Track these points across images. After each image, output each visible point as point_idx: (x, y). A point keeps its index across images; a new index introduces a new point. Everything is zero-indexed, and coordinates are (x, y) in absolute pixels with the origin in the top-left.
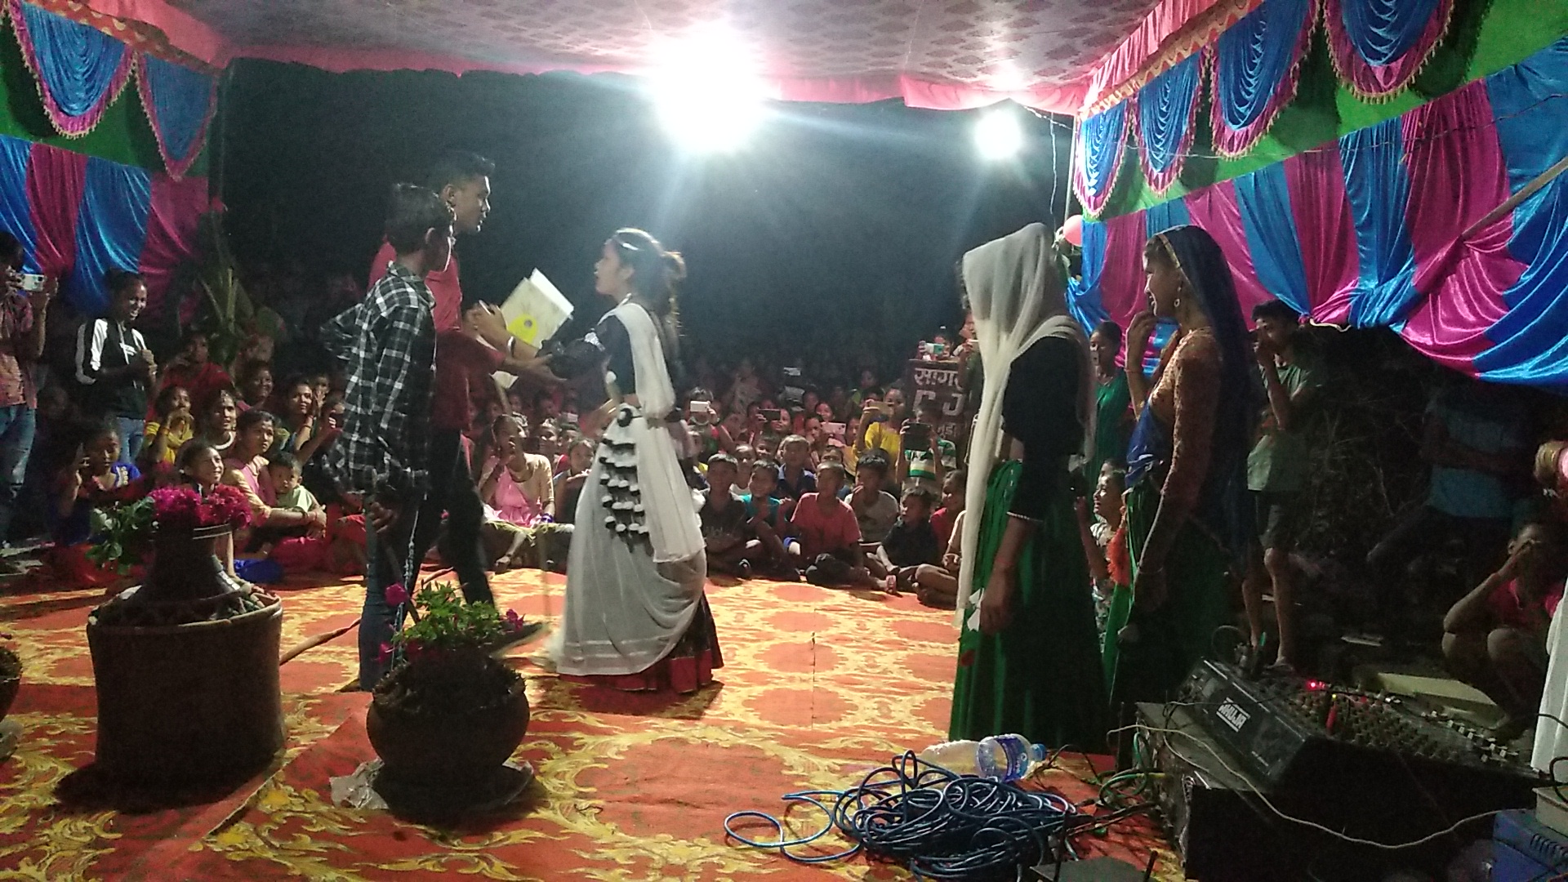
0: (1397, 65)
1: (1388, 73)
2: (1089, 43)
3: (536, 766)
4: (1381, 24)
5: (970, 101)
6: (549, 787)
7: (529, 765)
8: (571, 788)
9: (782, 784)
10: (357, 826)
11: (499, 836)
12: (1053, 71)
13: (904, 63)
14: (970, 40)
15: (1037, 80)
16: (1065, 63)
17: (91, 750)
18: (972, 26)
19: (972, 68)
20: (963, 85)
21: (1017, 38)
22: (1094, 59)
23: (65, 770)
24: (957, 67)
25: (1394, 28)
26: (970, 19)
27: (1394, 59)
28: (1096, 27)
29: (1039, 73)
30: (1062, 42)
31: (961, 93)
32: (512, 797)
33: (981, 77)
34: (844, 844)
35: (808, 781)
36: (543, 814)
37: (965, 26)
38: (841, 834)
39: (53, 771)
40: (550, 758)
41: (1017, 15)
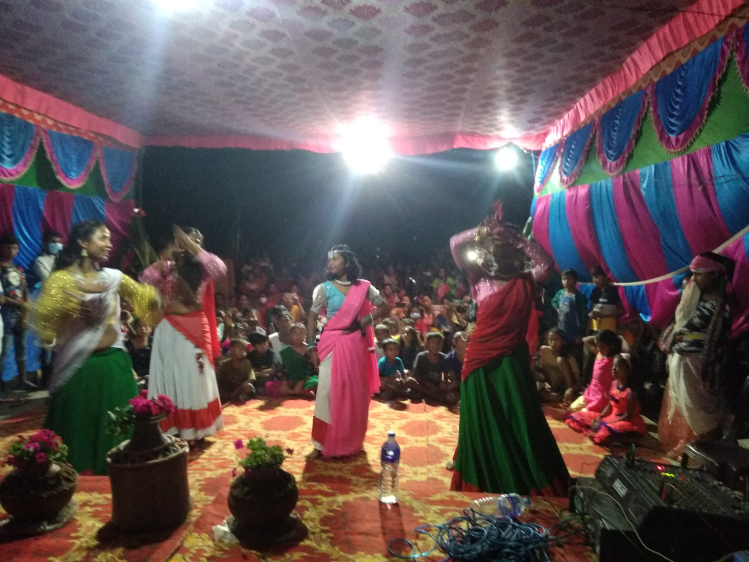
0: (681, 137)
1: (677, 140)
2: (548, 116)
3: (302, 515)
4: (672, 116)
5: (492, 144)
6: (308, 527)
7: (299, 516)
8: (318, 527)
9: (413, 521)
10: (226, 552)
11: (288, 556)
12: (532, 128)
13: (459, 128)
14: (490, 118)
15: (524, 132)
16: (537, 125)
17: (108, 513)
18: (490, 112)
19: (492, 129)
20: (488, 137)
21: (512, 115)
22: (551, 123)
23: (99, 525)
24: (484, 129)
25: (679, 118)
26: (490, 109)
27: (680, 134)
28: (551, 109)
29: (525, 130)
30: (534, 116)
31: (488, 141)
32: (293, 533)
33: (496, 133)
34: (442, 555)
35: (425, 519)
36: (307, 542)
37: (486, 112)
38: (441, 549)
39: (93, 526)
40: (308, 510)
41: (512, 106)
